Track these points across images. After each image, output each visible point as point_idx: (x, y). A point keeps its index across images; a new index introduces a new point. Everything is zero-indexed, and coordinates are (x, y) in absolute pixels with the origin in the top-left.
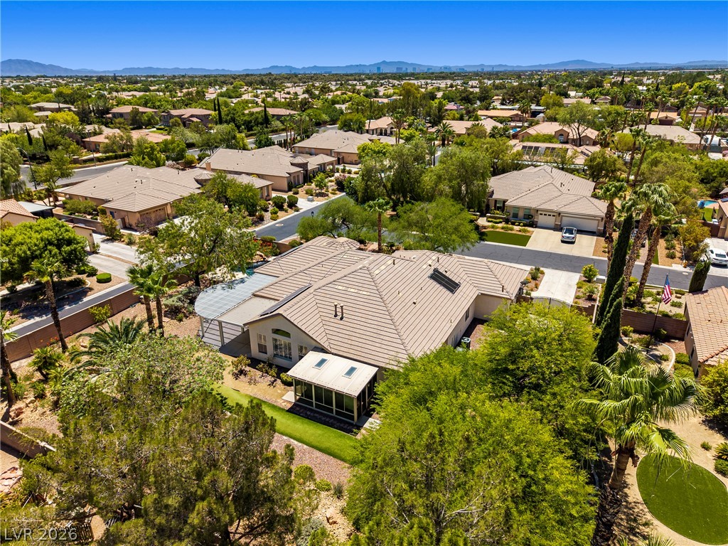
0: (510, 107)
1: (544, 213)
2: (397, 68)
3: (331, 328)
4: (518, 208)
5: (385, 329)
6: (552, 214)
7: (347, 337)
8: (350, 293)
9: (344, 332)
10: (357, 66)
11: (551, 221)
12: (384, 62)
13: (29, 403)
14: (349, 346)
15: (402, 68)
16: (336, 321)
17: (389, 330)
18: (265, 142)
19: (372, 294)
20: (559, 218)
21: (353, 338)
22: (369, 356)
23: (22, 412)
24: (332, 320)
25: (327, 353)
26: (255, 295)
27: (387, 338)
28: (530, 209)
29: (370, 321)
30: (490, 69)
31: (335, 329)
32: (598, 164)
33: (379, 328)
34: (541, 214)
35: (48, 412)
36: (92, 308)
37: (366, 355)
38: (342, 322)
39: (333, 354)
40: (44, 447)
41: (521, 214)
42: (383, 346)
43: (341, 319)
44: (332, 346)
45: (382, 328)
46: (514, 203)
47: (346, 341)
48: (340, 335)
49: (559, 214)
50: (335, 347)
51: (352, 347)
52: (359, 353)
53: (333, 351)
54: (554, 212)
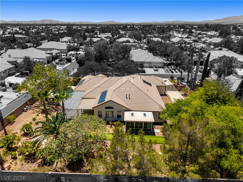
0: (104, 34)
1: (146, 63)
2: (50, 22)
3: (128, 103)
4: (138, 62)
5: (147, 99)
6: (148, 63)
7: (135, 104)
8: (127, 90)
9: (133, 103)
10: (34, 21)
11: (148, 65)
12: (44, 20)
13: (12, 162)
14: (138, 107)
15: (52, 22)
16: (128, 100)
17: (148, 99)
18: (25, 47)
19: (135, 89)
20: (150, 64)
21: (138, 104)
22: (147, 109)
23: (11, 167)
24: (126, 100)
25: (131, 111)
26: (83, 98)
27: (150, 102)
28: (141, 62)
29: (140, 98)
30: (84, 23)
31: (129, 103)
32: (152, 48)
33: (145, 99)
34: (145, 63)
35: (24, 163)
36: (7, 116)
37: (146, 109)
38: (130, 100)
39: (133, 111)
40: (52, 174)
41: (139, 64)
42: (150, 105)
43: (130, 99)
44: (132, 108)
45: (146, 99)
46: (136, 61)
47: (136, 106)
48: (132, 104)
49: (151, 63)
50: (133, 108)
51: (139, 107)
52: (142, 109)
53: (133, 110)
54: (149, 62)
